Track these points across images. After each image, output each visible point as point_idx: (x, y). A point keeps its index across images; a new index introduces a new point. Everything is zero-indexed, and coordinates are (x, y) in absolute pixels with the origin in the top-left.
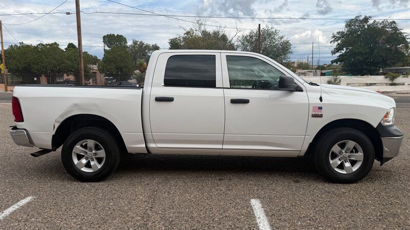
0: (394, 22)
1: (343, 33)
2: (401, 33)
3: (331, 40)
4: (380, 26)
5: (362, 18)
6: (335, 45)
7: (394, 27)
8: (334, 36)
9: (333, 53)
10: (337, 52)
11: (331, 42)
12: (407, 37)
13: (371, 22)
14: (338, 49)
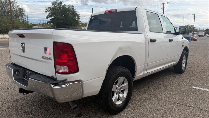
0: (73, 6)
1: (51, 8)
2: (75, 12)
3: (45, 11)
4: (67, 7)
5: (59, 2)
6: (47, 14)
7: (73, 8)
8: (47, 9)
9: (47, 18)
10: (49, 17)
11: (45, 12)
12: (79, 14)
13: (63, 4)
14: (49, 16)
